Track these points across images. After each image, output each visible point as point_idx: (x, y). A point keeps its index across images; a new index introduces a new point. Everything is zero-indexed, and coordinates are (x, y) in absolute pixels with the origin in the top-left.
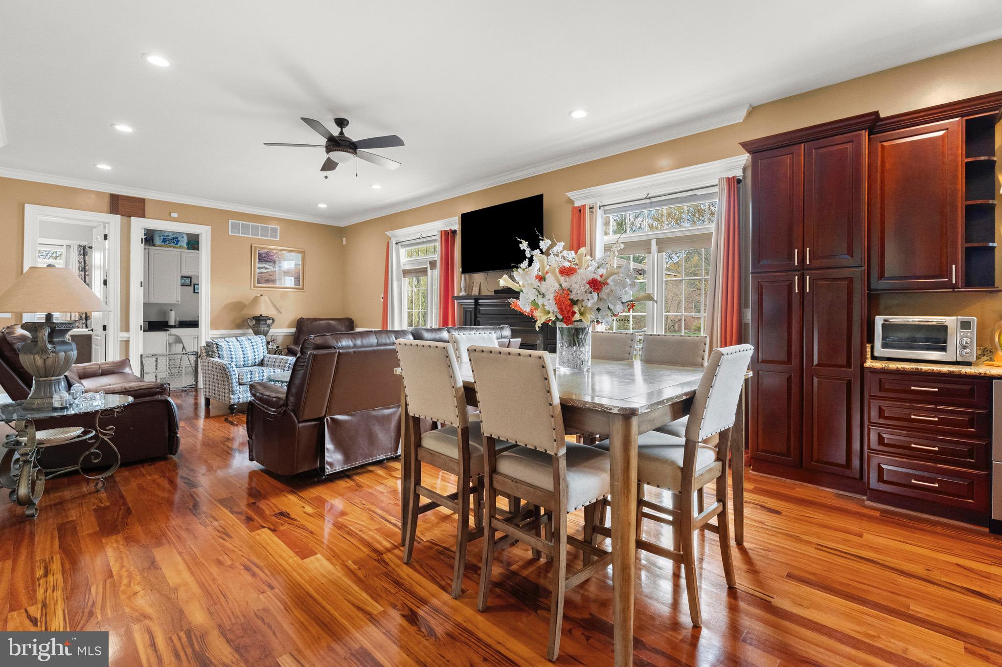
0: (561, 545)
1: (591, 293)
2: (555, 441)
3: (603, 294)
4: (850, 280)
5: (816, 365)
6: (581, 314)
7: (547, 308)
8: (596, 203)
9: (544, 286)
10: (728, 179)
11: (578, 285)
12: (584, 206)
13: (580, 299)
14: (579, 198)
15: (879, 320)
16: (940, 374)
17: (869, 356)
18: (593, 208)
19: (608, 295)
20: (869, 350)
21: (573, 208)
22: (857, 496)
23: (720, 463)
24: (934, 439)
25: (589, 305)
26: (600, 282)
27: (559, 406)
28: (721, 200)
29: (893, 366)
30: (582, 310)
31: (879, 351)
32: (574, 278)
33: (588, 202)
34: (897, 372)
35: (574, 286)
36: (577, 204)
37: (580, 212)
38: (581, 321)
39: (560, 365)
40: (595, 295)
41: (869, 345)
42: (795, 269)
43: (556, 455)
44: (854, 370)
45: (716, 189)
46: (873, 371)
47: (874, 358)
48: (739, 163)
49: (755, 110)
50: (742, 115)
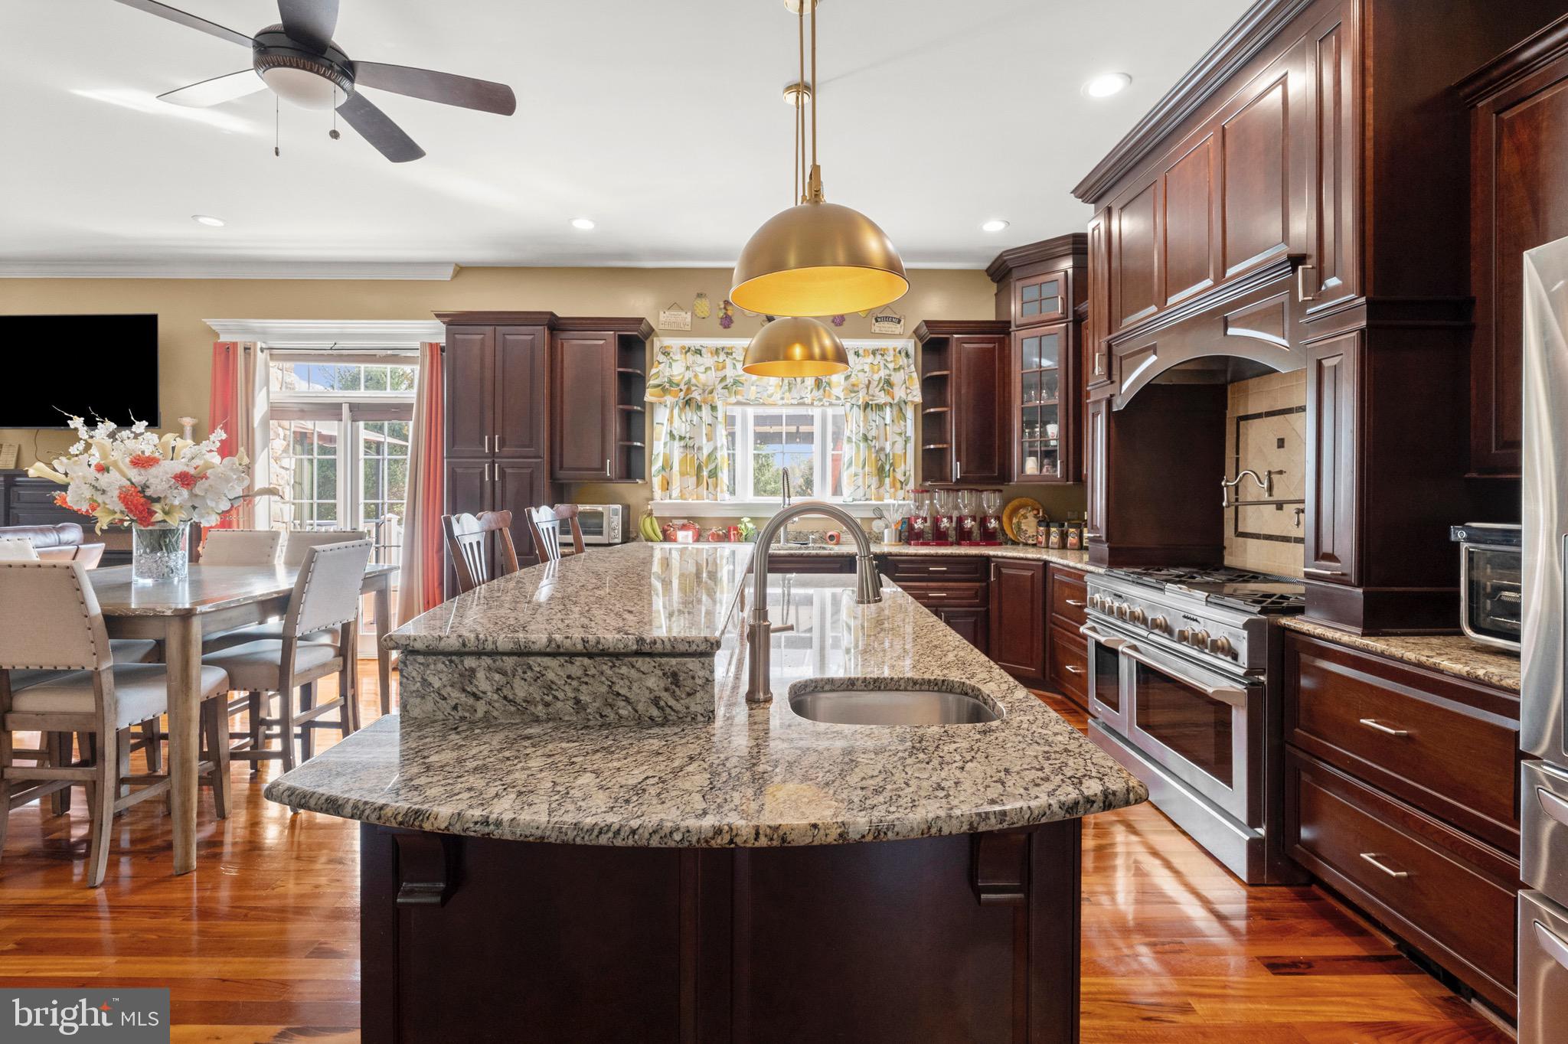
0: (106, 764)
1: (176, 488)
2: (94, 654)
3: (197, 490)
4: (532, 470)
6: (166, 513)
7: (110, 507)
8: (255, 344)
9: (104, 480)
10: (431, 344)
11: (158, 479)
12: (235, 344)
13: (162, 496)
14: (229, 330)
18: (249, 349)
19: (206, 491)
21: (216, 344)
23: (341, 658)
25: (177, 502)
26: (192, 476)
27: (101, 617)
28: (423, 363)
30: (167, 508)
32: (153, 471)
33: (240, 339)
35: (151, 480)
36: (224, 338)
37: (226, 353)
38: (164, 521)
39: (138, 576)
40: (185, 493)
42: (487, 457)
43: (96, 669)
45: (417, 354)
49: (462, 270)
50: (447, 274)
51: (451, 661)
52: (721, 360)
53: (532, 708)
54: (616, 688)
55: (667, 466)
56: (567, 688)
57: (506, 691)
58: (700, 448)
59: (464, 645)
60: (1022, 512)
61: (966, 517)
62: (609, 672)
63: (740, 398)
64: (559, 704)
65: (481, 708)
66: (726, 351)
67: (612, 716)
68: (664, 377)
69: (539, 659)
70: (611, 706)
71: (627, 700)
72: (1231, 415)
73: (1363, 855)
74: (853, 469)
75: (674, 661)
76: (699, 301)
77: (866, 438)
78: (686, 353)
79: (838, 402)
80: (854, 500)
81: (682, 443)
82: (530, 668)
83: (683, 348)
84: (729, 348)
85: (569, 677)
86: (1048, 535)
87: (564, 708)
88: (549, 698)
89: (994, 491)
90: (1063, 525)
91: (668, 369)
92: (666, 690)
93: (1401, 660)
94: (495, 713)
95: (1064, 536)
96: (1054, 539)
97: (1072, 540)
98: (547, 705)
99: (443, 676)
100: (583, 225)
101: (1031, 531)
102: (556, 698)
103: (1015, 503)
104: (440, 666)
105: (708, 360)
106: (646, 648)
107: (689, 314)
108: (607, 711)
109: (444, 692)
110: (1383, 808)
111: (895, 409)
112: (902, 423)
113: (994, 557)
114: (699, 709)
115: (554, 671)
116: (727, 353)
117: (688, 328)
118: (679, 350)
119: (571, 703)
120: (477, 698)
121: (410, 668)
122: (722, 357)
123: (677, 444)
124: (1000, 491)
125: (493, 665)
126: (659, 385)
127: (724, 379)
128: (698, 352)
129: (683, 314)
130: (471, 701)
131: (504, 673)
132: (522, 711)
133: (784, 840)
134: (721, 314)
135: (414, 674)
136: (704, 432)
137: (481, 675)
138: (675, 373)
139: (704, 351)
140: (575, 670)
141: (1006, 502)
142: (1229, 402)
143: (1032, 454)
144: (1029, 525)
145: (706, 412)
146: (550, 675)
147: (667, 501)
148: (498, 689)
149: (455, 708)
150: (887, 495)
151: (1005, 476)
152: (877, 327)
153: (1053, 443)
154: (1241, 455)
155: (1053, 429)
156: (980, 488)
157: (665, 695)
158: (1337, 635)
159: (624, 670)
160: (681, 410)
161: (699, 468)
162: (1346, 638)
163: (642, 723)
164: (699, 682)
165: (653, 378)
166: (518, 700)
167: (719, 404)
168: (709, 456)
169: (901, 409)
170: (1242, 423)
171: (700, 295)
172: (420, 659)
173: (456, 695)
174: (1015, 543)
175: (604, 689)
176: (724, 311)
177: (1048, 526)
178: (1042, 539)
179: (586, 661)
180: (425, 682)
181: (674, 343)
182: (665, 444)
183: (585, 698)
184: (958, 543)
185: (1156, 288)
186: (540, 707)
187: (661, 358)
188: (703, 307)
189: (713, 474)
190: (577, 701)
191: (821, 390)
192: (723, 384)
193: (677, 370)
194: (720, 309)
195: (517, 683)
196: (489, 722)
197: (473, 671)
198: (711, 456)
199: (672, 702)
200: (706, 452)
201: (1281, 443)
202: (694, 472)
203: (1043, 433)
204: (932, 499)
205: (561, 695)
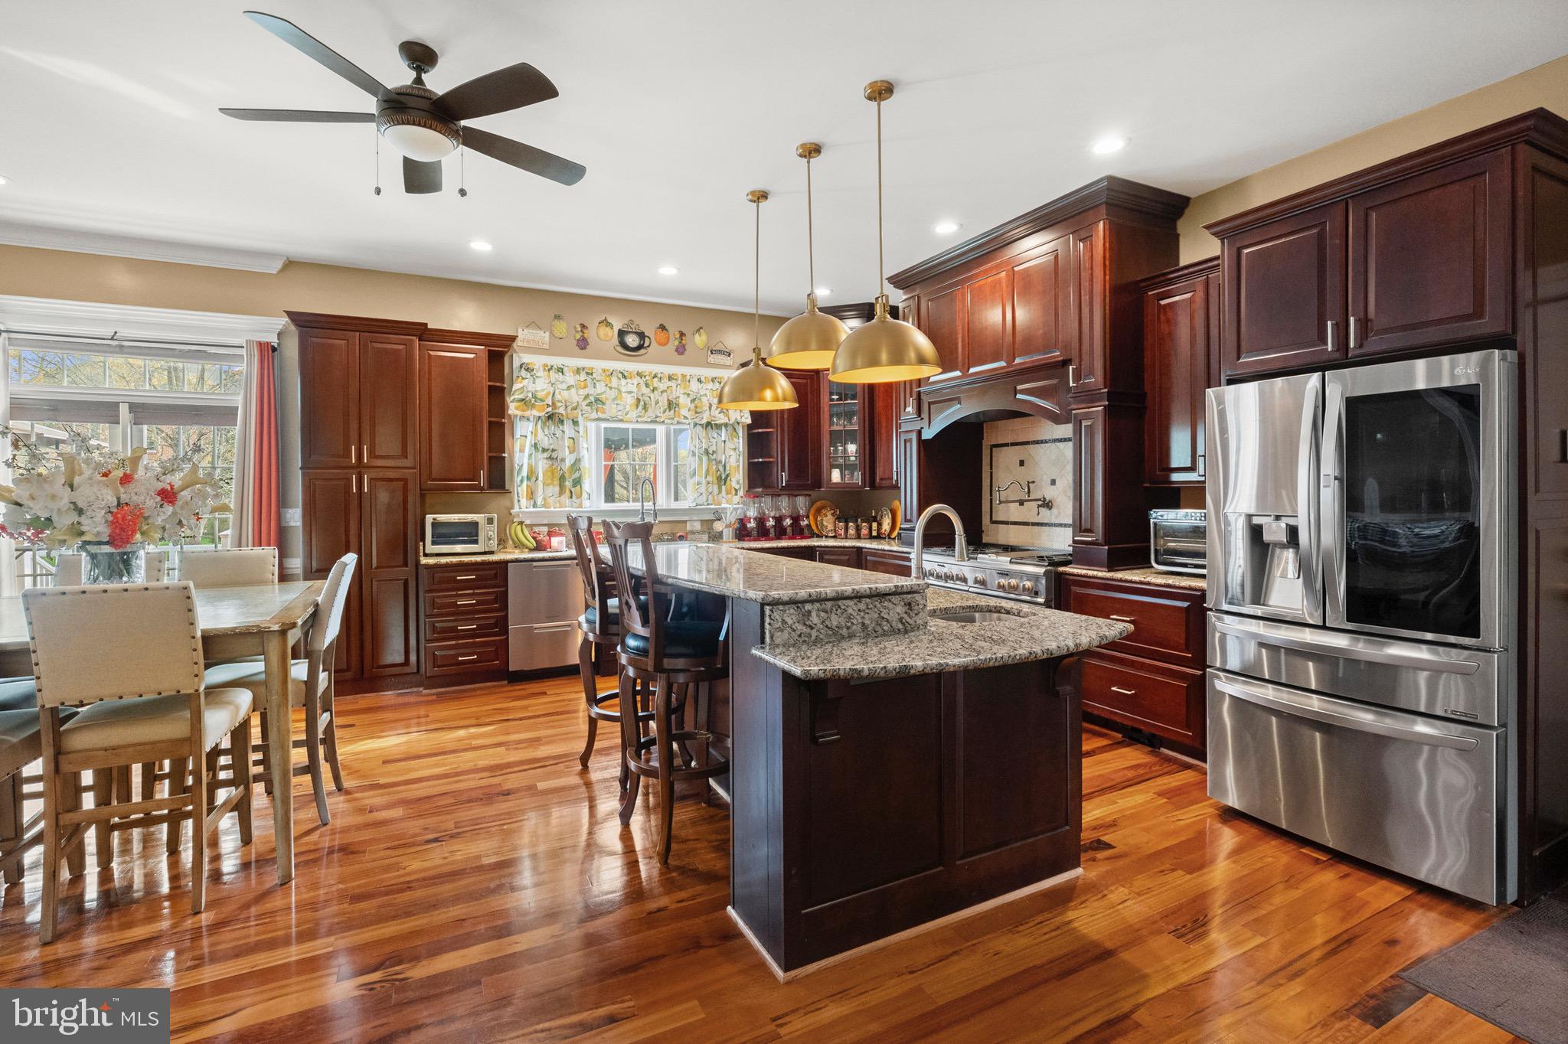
4: (405, 481)
5: (376, 568)
10: (260, 344)
15: (429, 518)
16: (476, 563)
17: (422, 554)
20: (421, 548)
22: (415, 690)
24: (472, 619)
28: (250, 364)
29: (444, 560)
31: (431, 548)
34: (447, 565)
41: (421, 543)
42: (352, 467)
44: (411, 568)
45: (243, 352)
46: (428, 567)
47: (426, 555)
48: (275, 327)
49: (292, 265)
50: (275, 267)
51: (798, 607)
52: (582, 379)
53: (841, 631)
54: (882, 614)
55: (532, 475)
56: (858, 617)
57: (828, 623)
58: (563, 460)
59: (810, 596)
60: (824, 511)
61: (786, 517)
62: (879, 606)
63: (600, 415)
64: (854, 627)
65: (814, 633)
66: (586, 370)
67: (880, 631)
68: (528, 392)
69: (844, 602)
70: (880, 625)
71: (887, 621)
72: (986, 443)
73: (1113, 689)
74: (696, 479)
75: (909, 596)
76: (556, 322)
77: (707, 452)
78: (549, 370)
79: (684, 421)
80: (697, 505)
81: (546, 455)
82: (839, 607)
83: (545, 365)
84: (589, 369)
85: (859, 610)
86: (847, 529)
87: (857, 628)
88: (849, 624)
89: (806, 495)
90: (857, 521)
91: (532, 385)
92: (906, 613)
93: (1131, 582)
94: (822, 636)
95: (858, 529)
96: (852, 531)
97: (864, 531)
98: (848, 628)
99: (793, 617)
100: (481, 246)
101: (830, 527)
102: (852, 623)
103: (818, 504)
104: (792, 611)
105: (570, 379)
106: (899, 590)
107: (547, 334)
108: (878, 628)
109: (793, 627)
110: (1122, 661)
111: (730, 428)
112: (735, 440)
113: (818, 547)
114: (921, 622)
115: (852, 607)
116: (587, 373)
117: (546, 347)
118: (541, 368)
119: (860, 626)
120: (812, 628)
121: (775, 613)
122: (583, 376)
123: (542, 456)
124: (810, 495)
125: (820, 608)
126: (523, 400)
127: (587, 397)
128: (561, 370)
129: (542, 333)
130: (808, 630)
131: (825, 611)
132: (835, 634)
133: (1051, 654)
134: (578, 336)
135: (778, 617)
136: (567, 444)
137: (814, 614)
138: (539, 389)
139: (565, 369)
140: (862, 606)
141: (812, 504)
142: (985, 435)
143: (836, 467)
144: (828, 521)
145: (568, 428)
146: (850, 611)
147: (532, 509)
148: (823, 622)
149: (800, 636)
150: (724, 500)
151: (817, 483)
152: (713, 358)
153: (853, 459)
154: (994, 470)
155: (852, 448)
156: (796, 493)
157: (905, 616)
158: (1095, 573)
159: (886, 604)
160: (544, 423)
161: (562, 479)
162: (1100, 574)
163: (894, 632)
164: (921, 607)
165: (517, 393)
166: (834, 627)
167: (580, 420)
168: (573, 465)
169: (735, 429)
170: (994, 449)
171: (557, 317)
172: (781, 607)
173: (800, 627)
174: (819, 536)
175: (876, 615)
176: (581, 334)
177: (847, 522)
178: (842, 532)
179: (868, 600)
180: (784, 622)
181: (536, 360)
182: (530, 455)
183: (867, 622)
184: (793, 538)
185: (960, 359)
186: (845, 630)
187: (523, 373)
188: (561, 328)
189: (577, 482)
190: (863, 624)
191: (673, 411)
192: (588, 401)
193: (540, 385)
194: (577, 332)
195: (833, 616)
196: (817, 641)
197: (809, 612)
198: (576, 465)
199: (908, 620)
200: (568, 463)
201: (1022, 463)
202: (557, 482)
203: (845, 451)
204: (760, 503)
205: (855, 622)
